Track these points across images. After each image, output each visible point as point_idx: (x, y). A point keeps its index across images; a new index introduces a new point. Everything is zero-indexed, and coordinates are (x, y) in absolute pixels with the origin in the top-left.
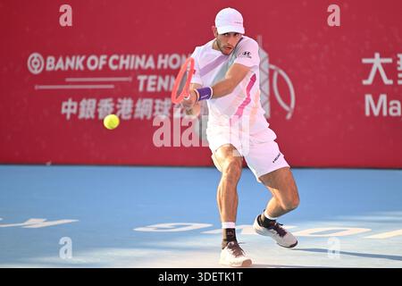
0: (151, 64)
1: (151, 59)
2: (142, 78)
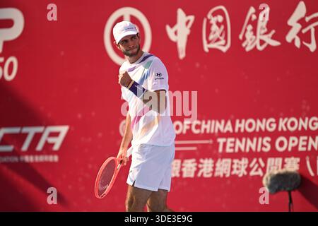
0: (229, 128)
1: (229, 123)
2: (221, 141)
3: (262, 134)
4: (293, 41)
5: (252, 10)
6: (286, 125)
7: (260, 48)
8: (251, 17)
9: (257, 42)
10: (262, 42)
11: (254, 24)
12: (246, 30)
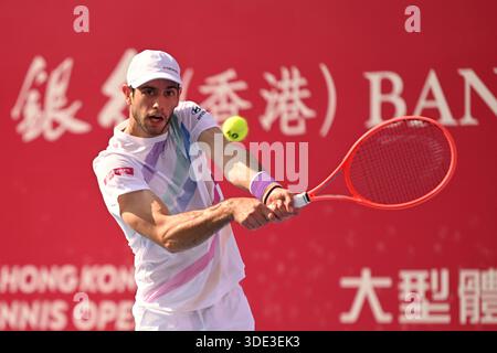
3: (51, 295)
4: (113, 124)
5: (38, 64)
6: (95, 280)
7: (52, 135)
8: (35, 78)
9: (46, 125)
10: (55, 125)
11: (42, 89)
12: (25, 102)
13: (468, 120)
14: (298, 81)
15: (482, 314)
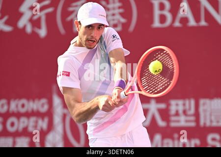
4: (25, 27)
6: (17, 106)
13: (203, 23)
14: (118, 4)
15: (211, 121)
